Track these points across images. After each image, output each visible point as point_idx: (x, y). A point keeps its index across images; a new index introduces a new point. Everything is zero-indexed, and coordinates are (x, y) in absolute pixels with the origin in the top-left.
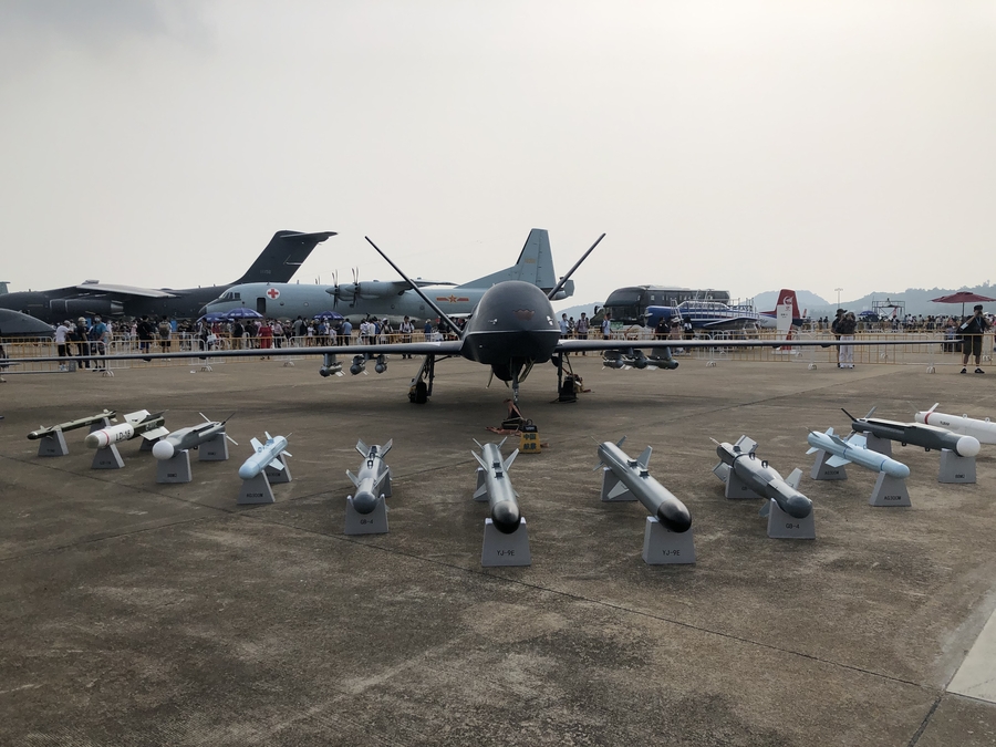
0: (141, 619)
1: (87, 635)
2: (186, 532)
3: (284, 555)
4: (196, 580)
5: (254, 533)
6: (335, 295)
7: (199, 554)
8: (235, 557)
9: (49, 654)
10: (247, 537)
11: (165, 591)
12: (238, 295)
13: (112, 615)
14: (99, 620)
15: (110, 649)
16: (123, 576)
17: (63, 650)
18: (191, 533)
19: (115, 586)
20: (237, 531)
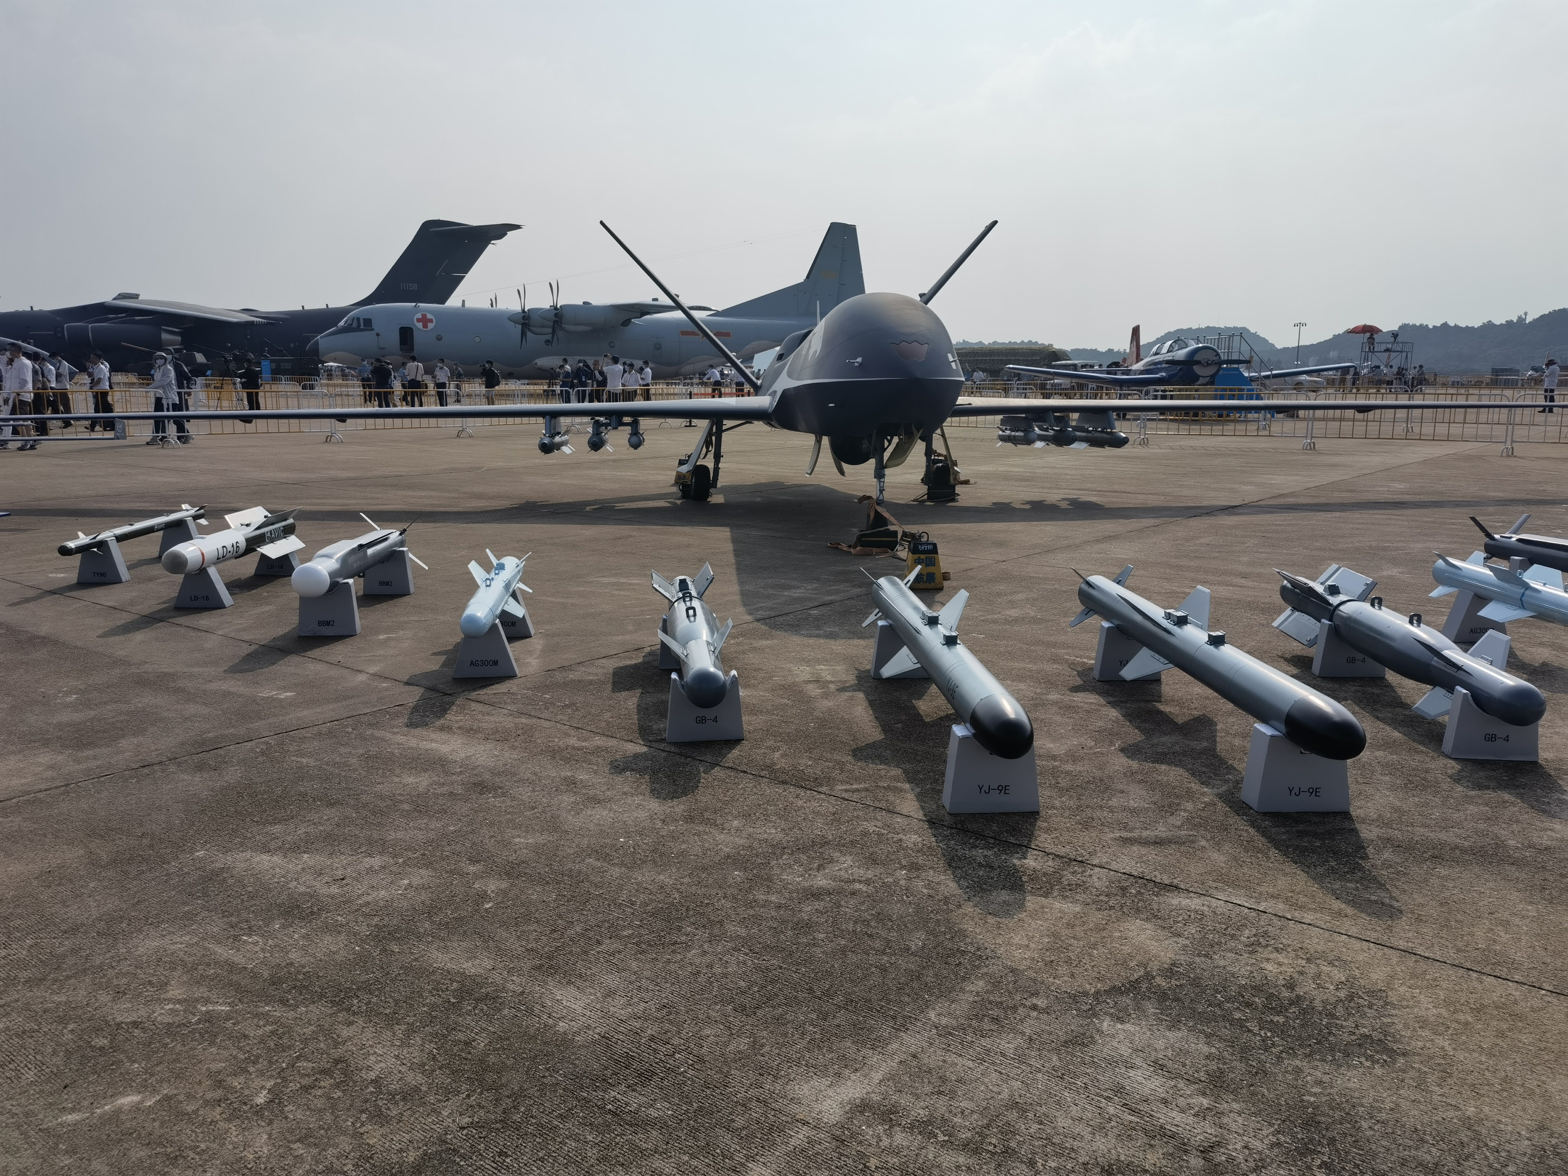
0: (335, 929)
1: (231, 967)
2: (378, 733)
3: (571, 784)
4: (421, 836)
5: (500, 736)
6: (524, 325)
7: (411, 780)
8: (481, 787)
9: (162, 1014)
10: (489, 746)
11: (368, 862)
12: (368, 323)
13: (272, 919)
14: (250, 931)
15: (283, 1002)
16: (277, 829)
17: (190, 1003)
18: (388, 736)
19: (265, 849)
20: (470, 732)
